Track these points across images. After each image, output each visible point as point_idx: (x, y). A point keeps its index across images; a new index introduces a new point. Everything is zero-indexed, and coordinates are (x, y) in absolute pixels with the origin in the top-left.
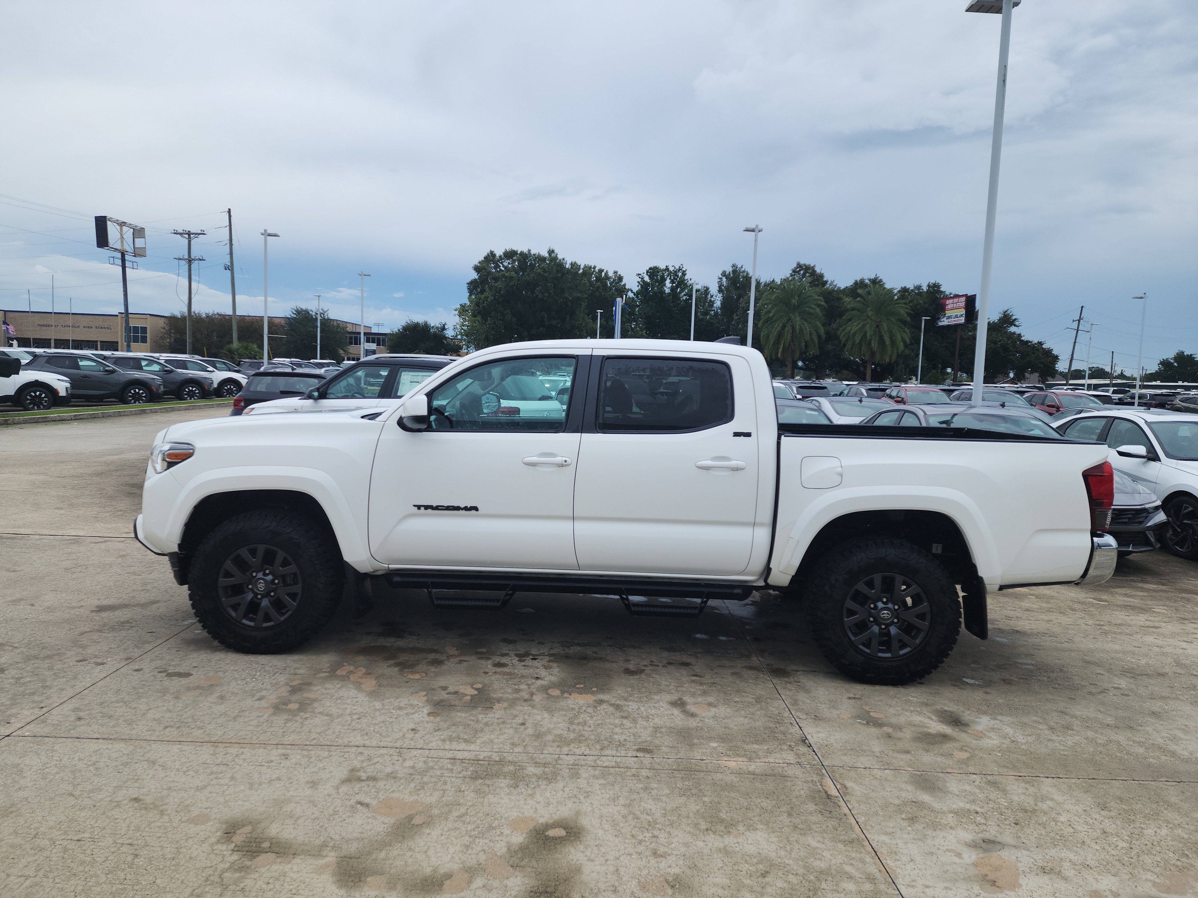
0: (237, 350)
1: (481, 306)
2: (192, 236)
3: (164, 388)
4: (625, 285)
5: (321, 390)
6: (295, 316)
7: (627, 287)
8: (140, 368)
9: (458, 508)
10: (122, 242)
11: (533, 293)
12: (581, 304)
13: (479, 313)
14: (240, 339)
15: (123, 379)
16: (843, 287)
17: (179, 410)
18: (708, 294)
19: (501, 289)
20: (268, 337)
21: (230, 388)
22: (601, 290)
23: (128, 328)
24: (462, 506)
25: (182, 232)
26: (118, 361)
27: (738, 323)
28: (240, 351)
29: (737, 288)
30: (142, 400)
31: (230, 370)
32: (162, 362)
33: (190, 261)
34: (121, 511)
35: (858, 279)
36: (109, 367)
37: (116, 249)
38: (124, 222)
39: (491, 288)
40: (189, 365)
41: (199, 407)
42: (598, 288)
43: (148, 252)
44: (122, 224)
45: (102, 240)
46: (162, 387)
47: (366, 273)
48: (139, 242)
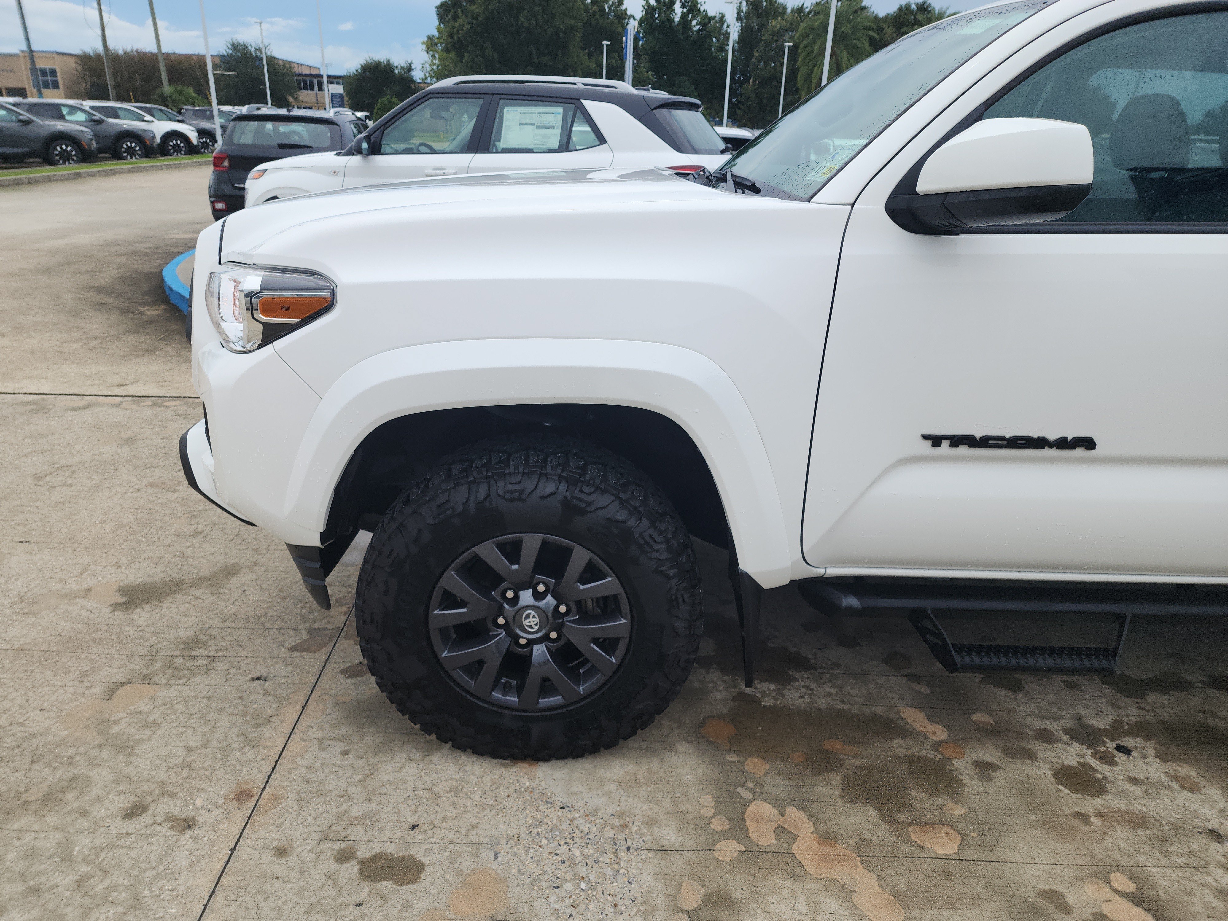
0: (171, 96)
1: (455, 37)
3: (97, 142)
4: (626, 10)
5: (372, 139)
6: (232, 52)
7: (629, 13)
8: (61, 117)
9: (1040, 443)
11: (517, 19)
12: (574, 35)
13: (453, 46)
14: (171, 81)
15: (44, 133)
16: (881, 15)
17: (121, 172)
18: (723, 24)
19: (478, 14)
20: (214, 74)
21: (176, 144)
22: (597, 17)
23: (34, 71)
24: (1052, 436)
26: (32, 108)
27: (759, 61)
28: (174, 97)
29: (759, 15)
30: (73, 160)
31: (170, 120)
32: (87, 109)
34: (96, 338)
35: (904, 4)
36: (22, 115)
39: (465, 12)
40: (121, 113)
41: (145, 169)
42: (594, 13)
46: (94, 142)
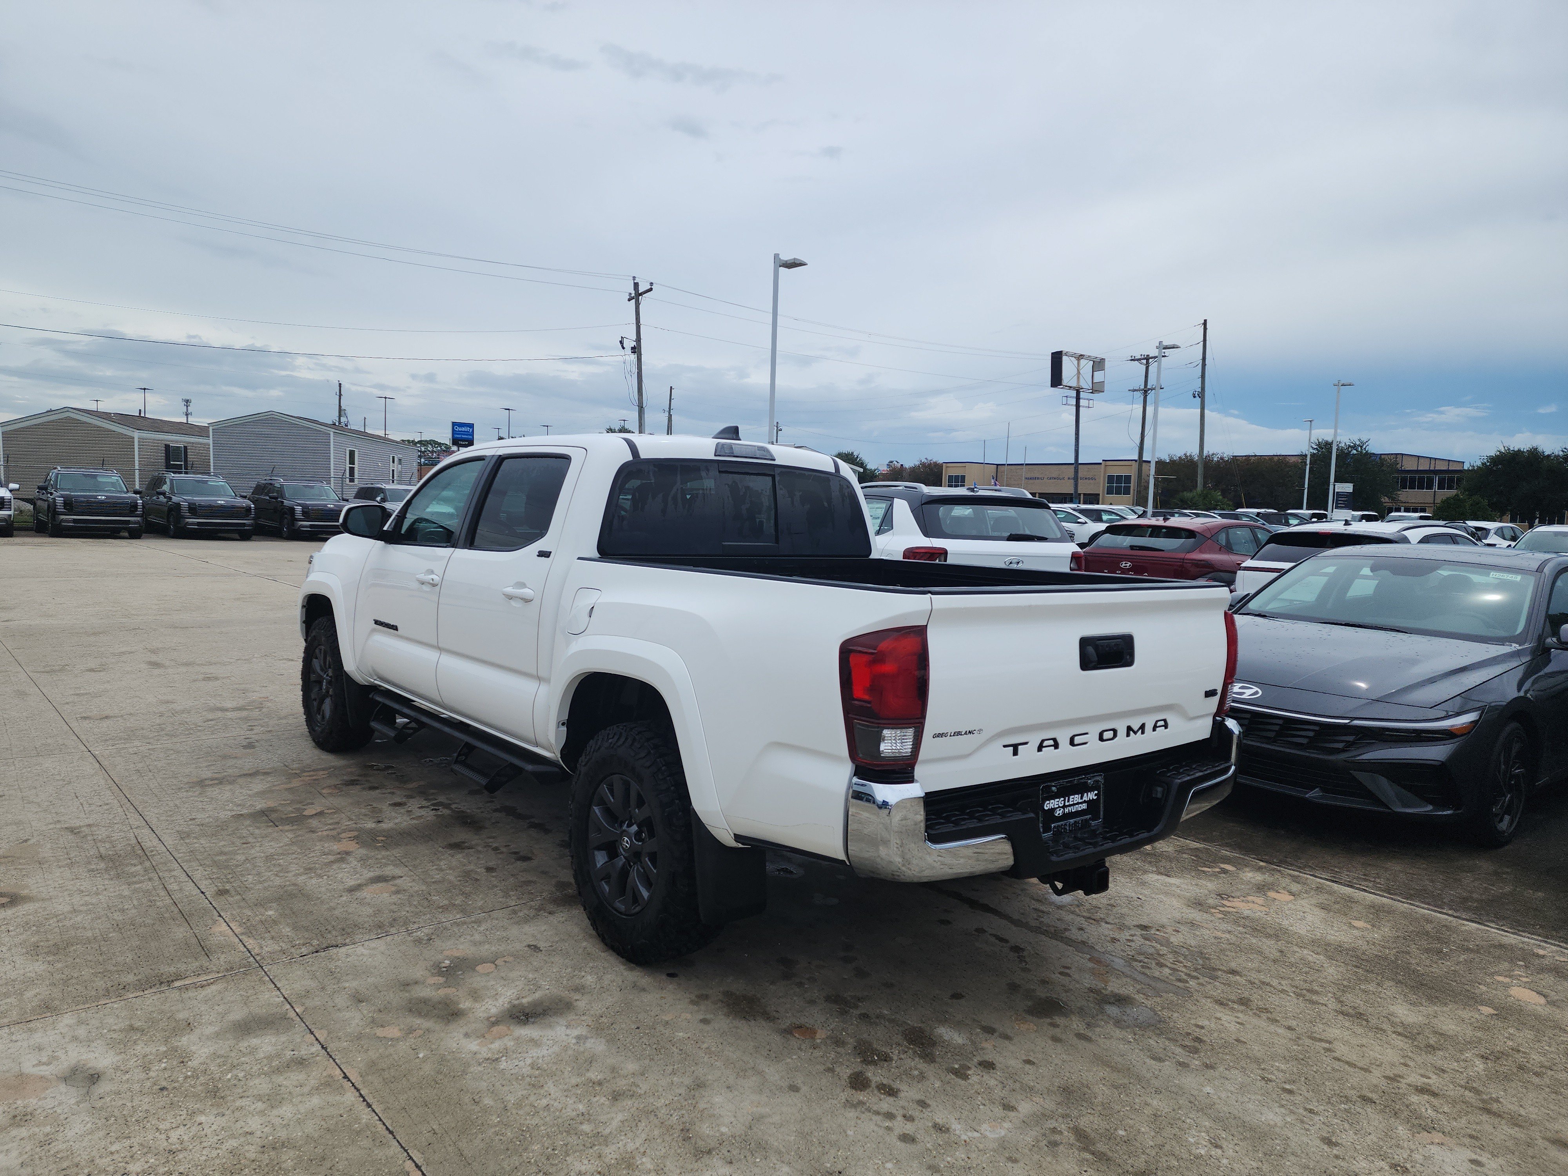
2: (1150, 360)
6: (1315, 452)
10: (1078, 378)
25: (1139, 357)
28: (1195, 500)
33: (1145, 392)
37: (1070, 387)
38: (1081, 355)
43: (1107, 387)
44: (1080, 357)
45: (1056, 380)
47: (1345, 382)
48: (1099, 376)
